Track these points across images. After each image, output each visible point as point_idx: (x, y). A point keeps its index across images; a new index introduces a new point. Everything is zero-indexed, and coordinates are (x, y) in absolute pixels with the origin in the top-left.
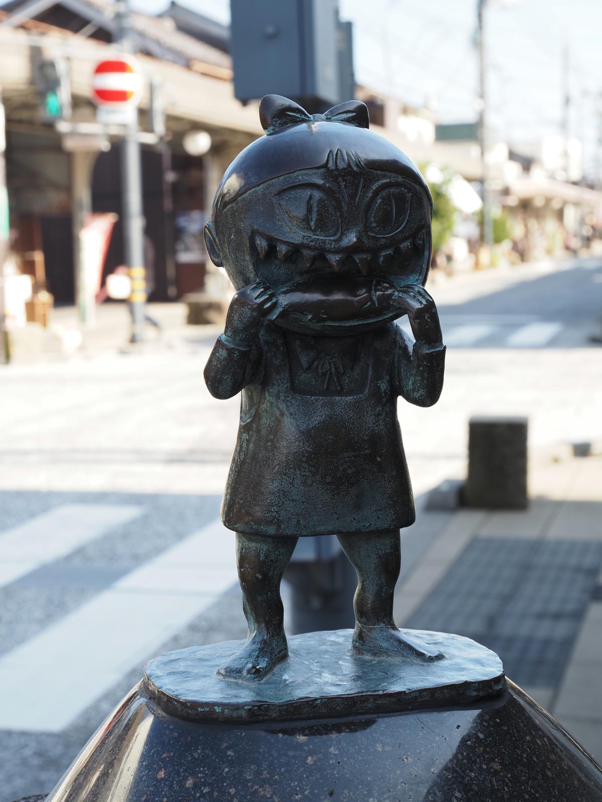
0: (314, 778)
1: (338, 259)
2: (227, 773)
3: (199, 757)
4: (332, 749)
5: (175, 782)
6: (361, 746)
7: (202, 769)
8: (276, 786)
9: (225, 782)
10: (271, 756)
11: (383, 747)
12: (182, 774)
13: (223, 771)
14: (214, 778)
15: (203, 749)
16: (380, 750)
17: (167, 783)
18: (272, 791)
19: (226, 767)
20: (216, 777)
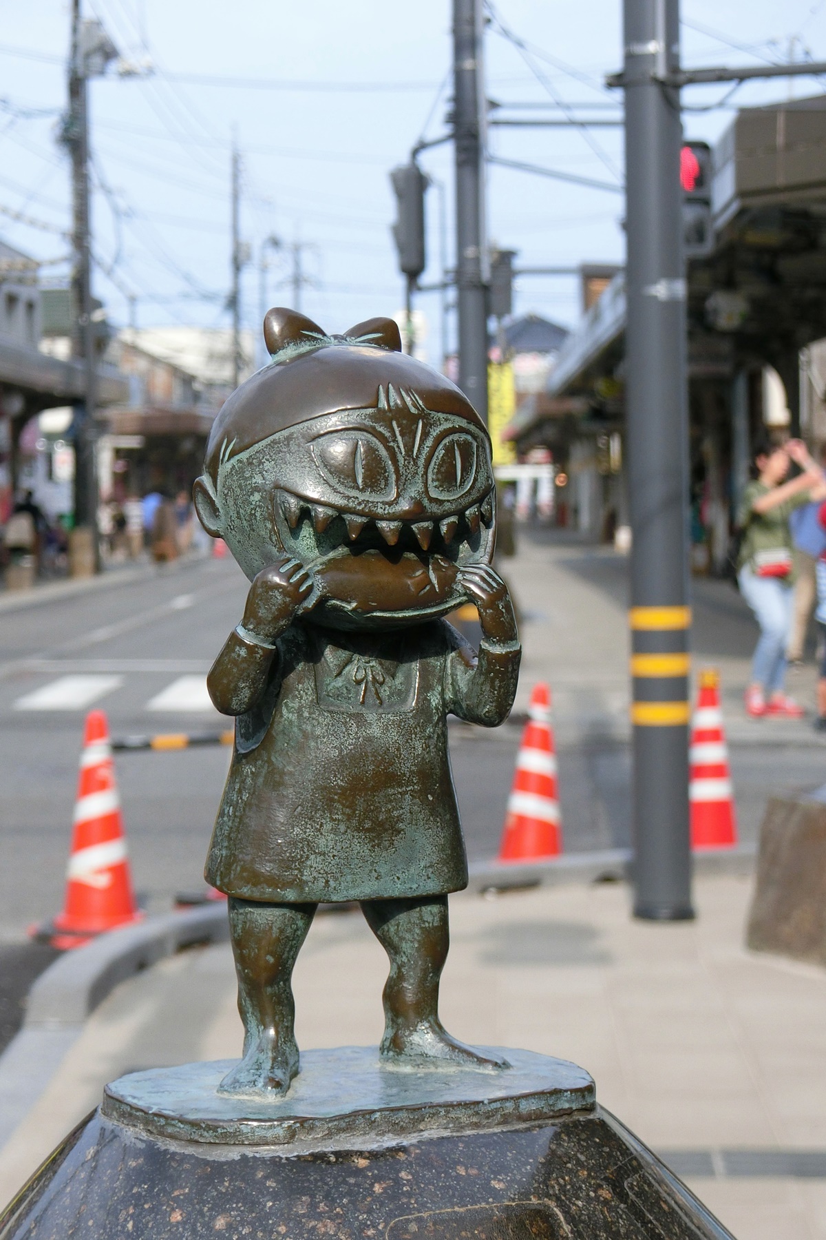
0: (387, 1209)
1: (392, 527)
2: (270, 1208)
3: (227, 1191)
4: (403, 1174)
5: (199, 1224)
6: (439, 1169)
7: (234, 1206)
8: (340, 1221)
9: (271, 1219)
10: (327, 1184)
11: (466, 1169)
12: (208, 1214)
13: (265, 1206)
14: (254, 1215)
15: (231, 1181)
16: (464, 1174)
17: (187, 1227)
18: (335, 1227)
19: (268, 1201)
20: (257, 1213)
